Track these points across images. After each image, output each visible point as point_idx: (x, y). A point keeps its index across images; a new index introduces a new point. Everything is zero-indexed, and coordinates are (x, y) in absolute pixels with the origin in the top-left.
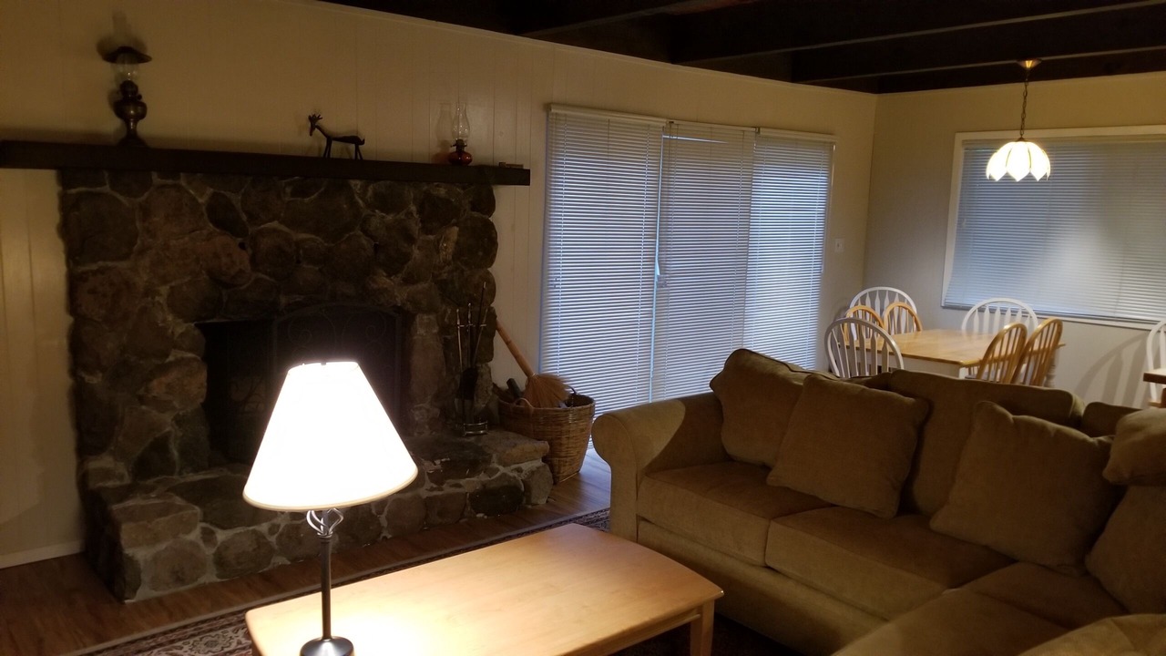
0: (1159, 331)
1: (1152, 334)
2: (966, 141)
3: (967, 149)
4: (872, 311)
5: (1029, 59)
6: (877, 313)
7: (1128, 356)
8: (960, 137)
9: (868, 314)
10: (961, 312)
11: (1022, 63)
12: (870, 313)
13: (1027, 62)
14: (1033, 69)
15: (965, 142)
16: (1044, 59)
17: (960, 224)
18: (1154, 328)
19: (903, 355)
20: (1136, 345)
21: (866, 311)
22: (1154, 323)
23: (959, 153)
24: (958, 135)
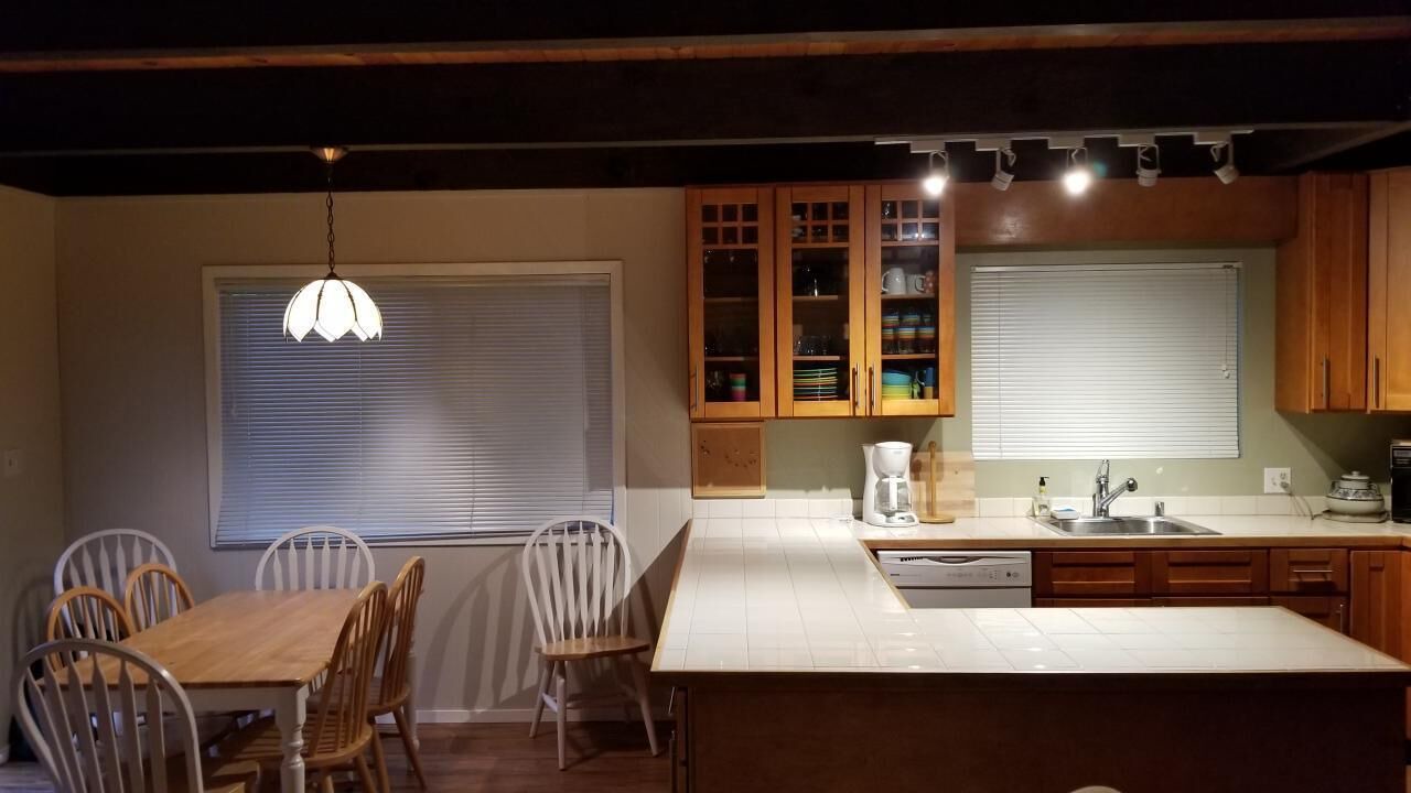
0: (534, 545)
1: (527, 550)
2: (220, 279)
3: (223, 292)
4: (99, 592)
5: (330, 146)
6: (108, 592)
7: (495, 585)
8: (210, 273)
9: (94, 601)
10: (245, 554)
11: (317, 152)
12: (97, 597)
13: (326, 150)
14: (336, 163)
15: (218, 281)
16: (353, 148)
17: (226, 412)
18: (530, 541)
19: (185, 686)
20: (505, 566)
21: (89, 596)
22: (528, 533)
23: (212, 297)
24: (204, 268)
